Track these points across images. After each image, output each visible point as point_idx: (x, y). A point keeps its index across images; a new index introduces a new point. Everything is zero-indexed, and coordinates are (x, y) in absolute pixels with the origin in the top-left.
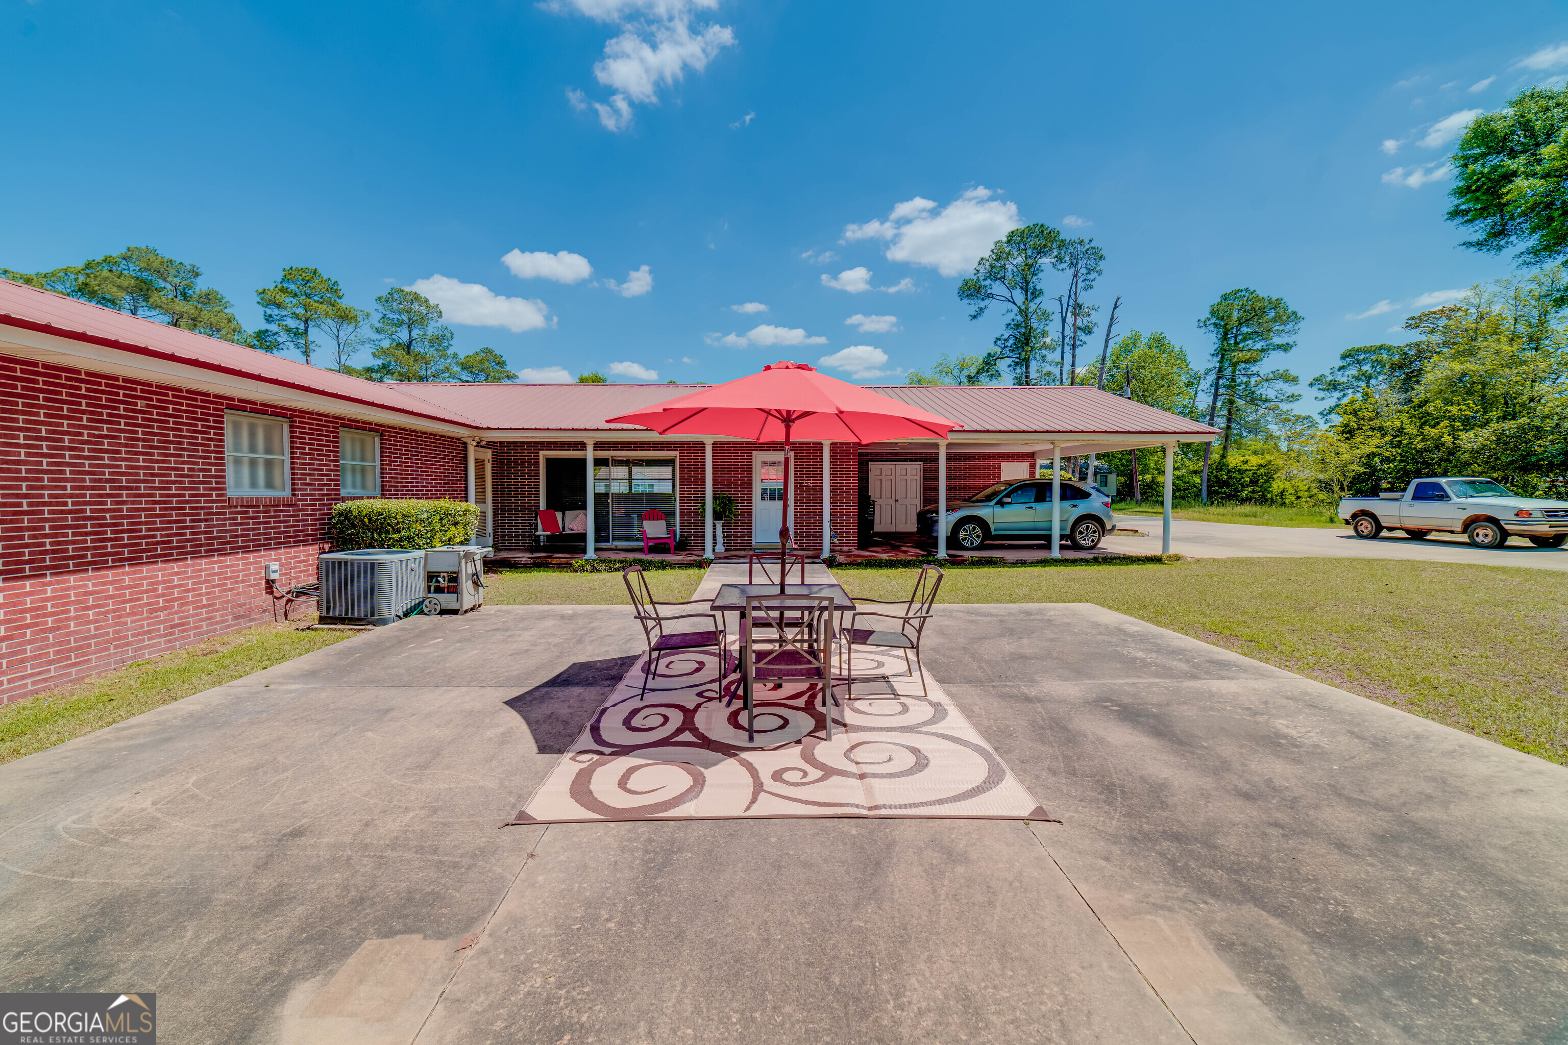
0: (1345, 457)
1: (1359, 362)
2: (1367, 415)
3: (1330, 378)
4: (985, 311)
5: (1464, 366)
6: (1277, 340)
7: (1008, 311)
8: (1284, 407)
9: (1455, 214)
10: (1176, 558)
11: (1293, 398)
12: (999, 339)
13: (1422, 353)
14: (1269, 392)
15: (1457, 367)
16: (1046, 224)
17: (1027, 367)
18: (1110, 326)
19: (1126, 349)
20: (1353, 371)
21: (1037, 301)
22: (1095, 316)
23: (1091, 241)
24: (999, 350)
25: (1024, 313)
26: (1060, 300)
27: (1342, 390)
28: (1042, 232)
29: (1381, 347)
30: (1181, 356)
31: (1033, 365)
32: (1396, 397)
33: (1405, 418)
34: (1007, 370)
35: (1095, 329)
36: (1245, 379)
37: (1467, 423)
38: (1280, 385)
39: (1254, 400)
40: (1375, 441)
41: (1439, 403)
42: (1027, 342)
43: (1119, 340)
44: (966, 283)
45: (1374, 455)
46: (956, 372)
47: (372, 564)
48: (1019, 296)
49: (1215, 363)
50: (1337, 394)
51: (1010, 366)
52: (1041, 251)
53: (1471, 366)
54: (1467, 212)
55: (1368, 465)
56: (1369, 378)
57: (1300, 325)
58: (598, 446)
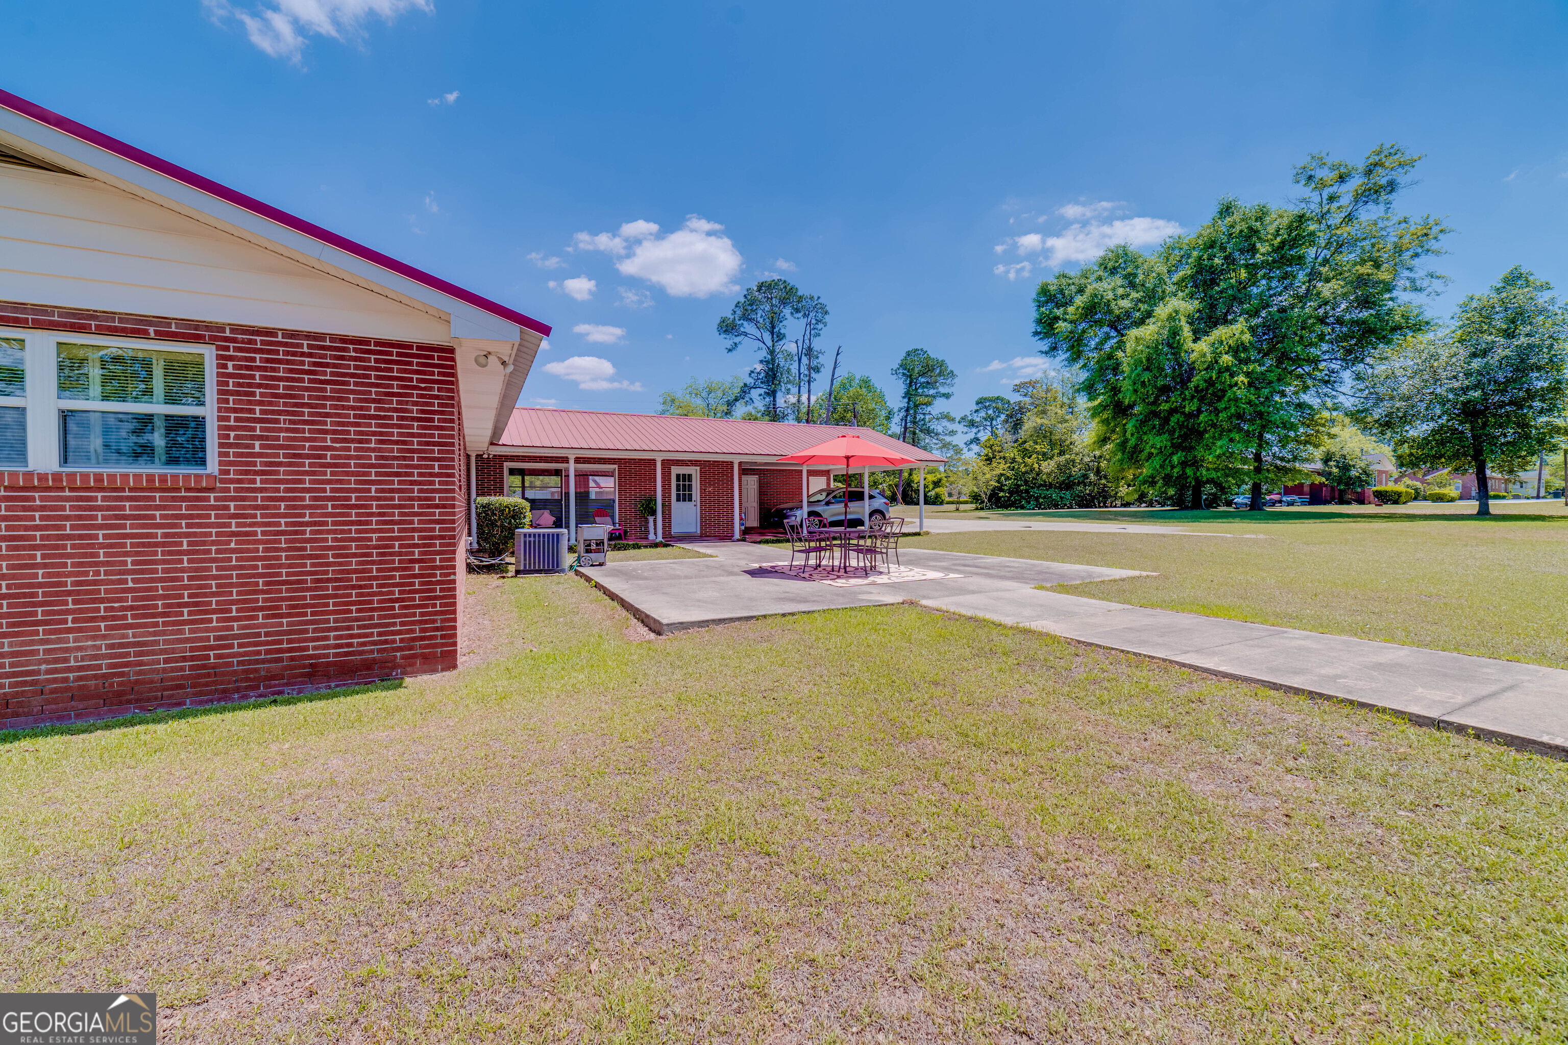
0: (988, 476)
1: (986, 407)
2: (997, 448)
3: (970, 418)
4: (739, 346)
5: (1043, 420)
6: (942, 390)
7: (759, 349)
8: (948, 439)
9: (1036, 333)
10: (927, 533)
11: (953, 433)
12: (752, 372)
13: (1022, 410)
14: (938, 427)
15: (1039, 421)
16: (788, 281)
17: (774, 398)
18: (835, 368)
19: (844, 387)
20: (983, 414)
21: (781, 343)
22: (822, 359)
23: (819, 298)
24: (753, 381)
25: (772, 352)
26: (796, 342)
27: (977, 427)
28: (785, 287)
29: (998, 398)
30: (882, 396)
31: (779, 395)
32: (1009, 437)
33: (1015, 451)
34: (759, 398)
35: (822, 369)
36: (922, 417)
37: (1045, 456)
38: (945, 423)
39: (928, 432)
40: (1002, 466)
41: (1031, 443)
42: (774, 377)
43: (839, 379)
44: (723, 321)
45: (1002, 475)
46: (704, 394)
47: (558, 535)
48: (767, 337)
49: (904, 403)
50: (974, 430)
51: (760, 395)
52: (784, 302)
53: (1045, 421)
54: (1040, 333)
55: (998, 481)
56: (992, 419)
57: (956, 380)
58: (578, 460)
